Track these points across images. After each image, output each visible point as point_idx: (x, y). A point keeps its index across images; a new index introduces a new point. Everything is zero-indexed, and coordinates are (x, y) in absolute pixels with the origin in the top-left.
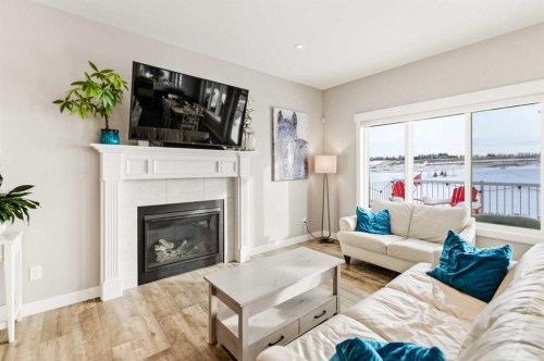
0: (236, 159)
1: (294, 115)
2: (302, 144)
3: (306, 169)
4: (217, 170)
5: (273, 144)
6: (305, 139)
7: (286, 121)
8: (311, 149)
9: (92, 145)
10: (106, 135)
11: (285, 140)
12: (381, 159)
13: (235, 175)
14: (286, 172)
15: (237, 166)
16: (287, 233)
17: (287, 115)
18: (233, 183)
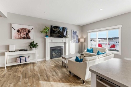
2: (77, 36)
3: (78, 41)
4: (62, 41)
5: (72, 36)
6: (78, 35)
7: (74, 32)
8: (79, 37)
12: (102, 38)
13: (65, 42)
14: (74, 41)
15: (66, 40)
17: (75, 31)
18: (65, 43)
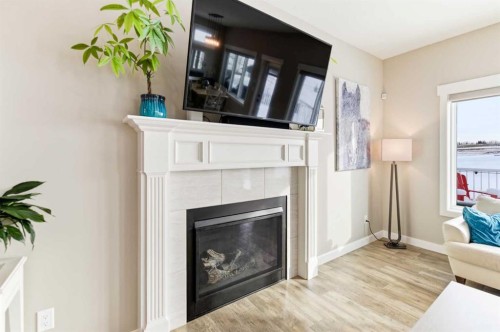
0: (303, 143)
1: (358, 89)
2: (364, 125)
3: (369, 155)
4: (283, 158)
5: (337, 125)
6: (368, 118)
7: (350, 95)
9: (130, 117)
10: (148, 103)
11: (350, 119)
13: (302, 163)
14: (350, 159)
16: (350, 236)
17: (351, 88)
